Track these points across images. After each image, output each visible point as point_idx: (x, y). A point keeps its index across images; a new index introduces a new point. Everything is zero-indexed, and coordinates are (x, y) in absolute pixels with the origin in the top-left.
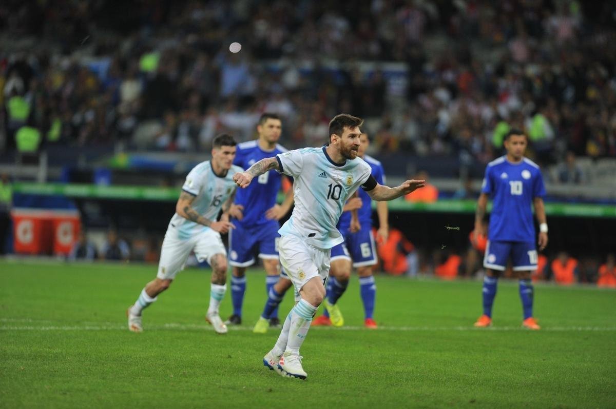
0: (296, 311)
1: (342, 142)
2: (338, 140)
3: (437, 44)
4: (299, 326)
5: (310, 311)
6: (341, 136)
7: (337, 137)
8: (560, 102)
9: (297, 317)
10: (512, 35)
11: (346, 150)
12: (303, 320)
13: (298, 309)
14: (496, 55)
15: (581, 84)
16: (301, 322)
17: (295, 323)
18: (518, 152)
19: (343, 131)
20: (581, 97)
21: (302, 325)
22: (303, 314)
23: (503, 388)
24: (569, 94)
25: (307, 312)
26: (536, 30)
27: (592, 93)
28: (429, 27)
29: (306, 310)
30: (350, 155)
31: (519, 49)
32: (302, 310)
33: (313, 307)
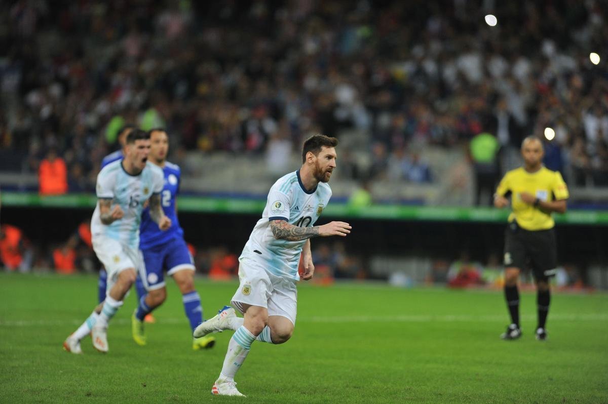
0: (235, 339)
1: (317, 163)
2: (313, 159)
3: (50, 41)
4: (237, 354)
5: (249, 338)
6: (317, 156)
7: (313, 155)
8: (171, 97)
9: (236, 344)
10: (124, 32)
11: (320, 171)
12: (241, 349)
13: (238, 336)
14: (109, 51)
15: (192, 80)
16: (240, 350)
17: (233, 350)
19: (320, 150)
20: (191, 93)
21: (240, 353)
22: (243, 343)
23: (118, 380)
24: (181, 89)
25: (247, 340)
26: (147, 27)
27: (203, 89)
28: (42, 23)
29: (245, 338)
30: (325, 177)
31: (132, 45)
32: (242, 339)
33: (253, 336)
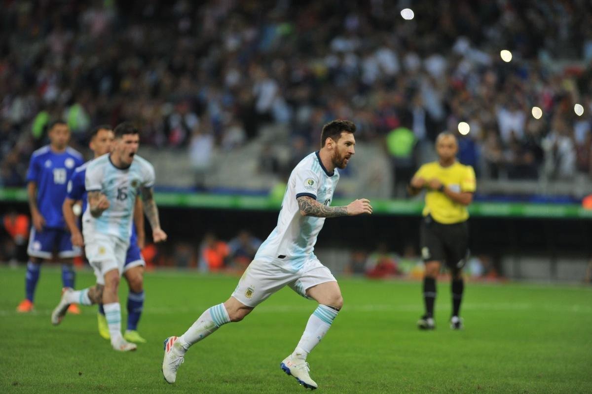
1: (336, 148)
2: (332, 144)
6: (336, 142)
7: (333, 141)
8: (96, 93)
10: (49, 29)
11: (339, 157)
14: (35, 48)
18: (61, 141)
19: (340, 137)
20: (115, 89)
23: (45, 370)
24: (105, 85)
26: (72, 23)
27: (127, 84)
30: (343, 163)
31: (57, 42)
